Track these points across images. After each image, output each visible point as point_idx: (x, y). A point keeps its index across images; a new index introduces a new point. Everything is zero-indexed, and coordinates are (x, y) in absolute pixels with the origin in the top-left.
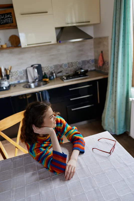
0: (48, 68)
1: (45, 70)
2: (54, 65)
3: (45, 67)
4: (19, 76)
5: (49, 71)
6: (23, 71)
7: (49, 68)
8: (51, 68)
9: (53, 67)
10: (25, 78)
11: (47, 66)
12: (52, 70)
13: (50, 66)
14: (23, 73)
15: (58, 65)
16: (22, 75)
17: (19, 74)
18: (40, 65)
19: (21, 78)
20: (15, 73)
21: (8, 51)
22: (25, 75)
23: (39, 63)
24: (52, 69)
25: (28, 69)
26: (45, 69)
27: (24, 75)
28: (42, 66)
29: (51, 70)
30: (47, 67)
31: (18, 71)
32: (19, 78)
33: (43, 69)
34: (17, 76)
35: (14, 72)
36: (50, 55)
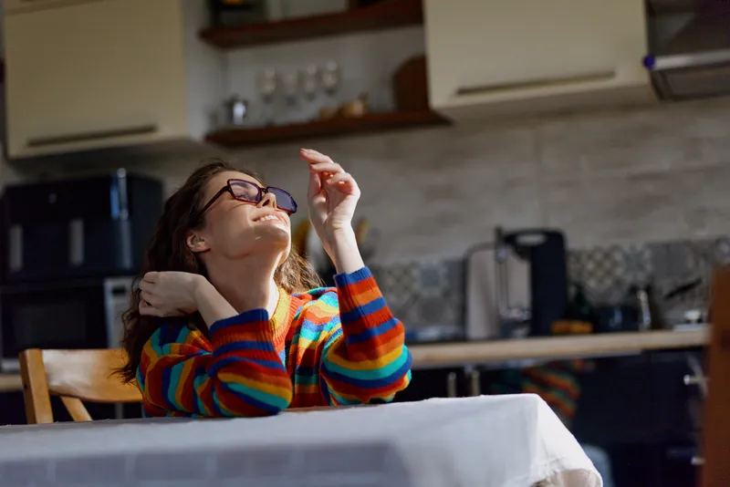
0: (607, 264)
1: (591, 274)
2: (652, 246)
3: (590, 257)
4: (416, 297)
5: (618, 283)
6: (443, 271)
7: (615, 264)
8: (633, 260)
9: (648, 254)
10: (450, 313)
11: (606, 245)
12: (641, 278)
13: (626, 248)
14: (444, 283)
15: (688, 243)
16: (436, 292)
17: (416, 287)
18: (555, 240)
19: (430, 312)
20: (398, 280)
21: (377, 142)
22: (455, 298)
23: (554, 224)
24: (641, 267)
25: (474, 259)
26: (590, 266)
27: (446, 294)
28: (573, 243)
29: (629, 279)
30: (607, 255)
31: (414, 265)
32: (414, 314)
33: (572, 267)
34: (406, 297)
35: (390, 273)
36: (636, 179)
